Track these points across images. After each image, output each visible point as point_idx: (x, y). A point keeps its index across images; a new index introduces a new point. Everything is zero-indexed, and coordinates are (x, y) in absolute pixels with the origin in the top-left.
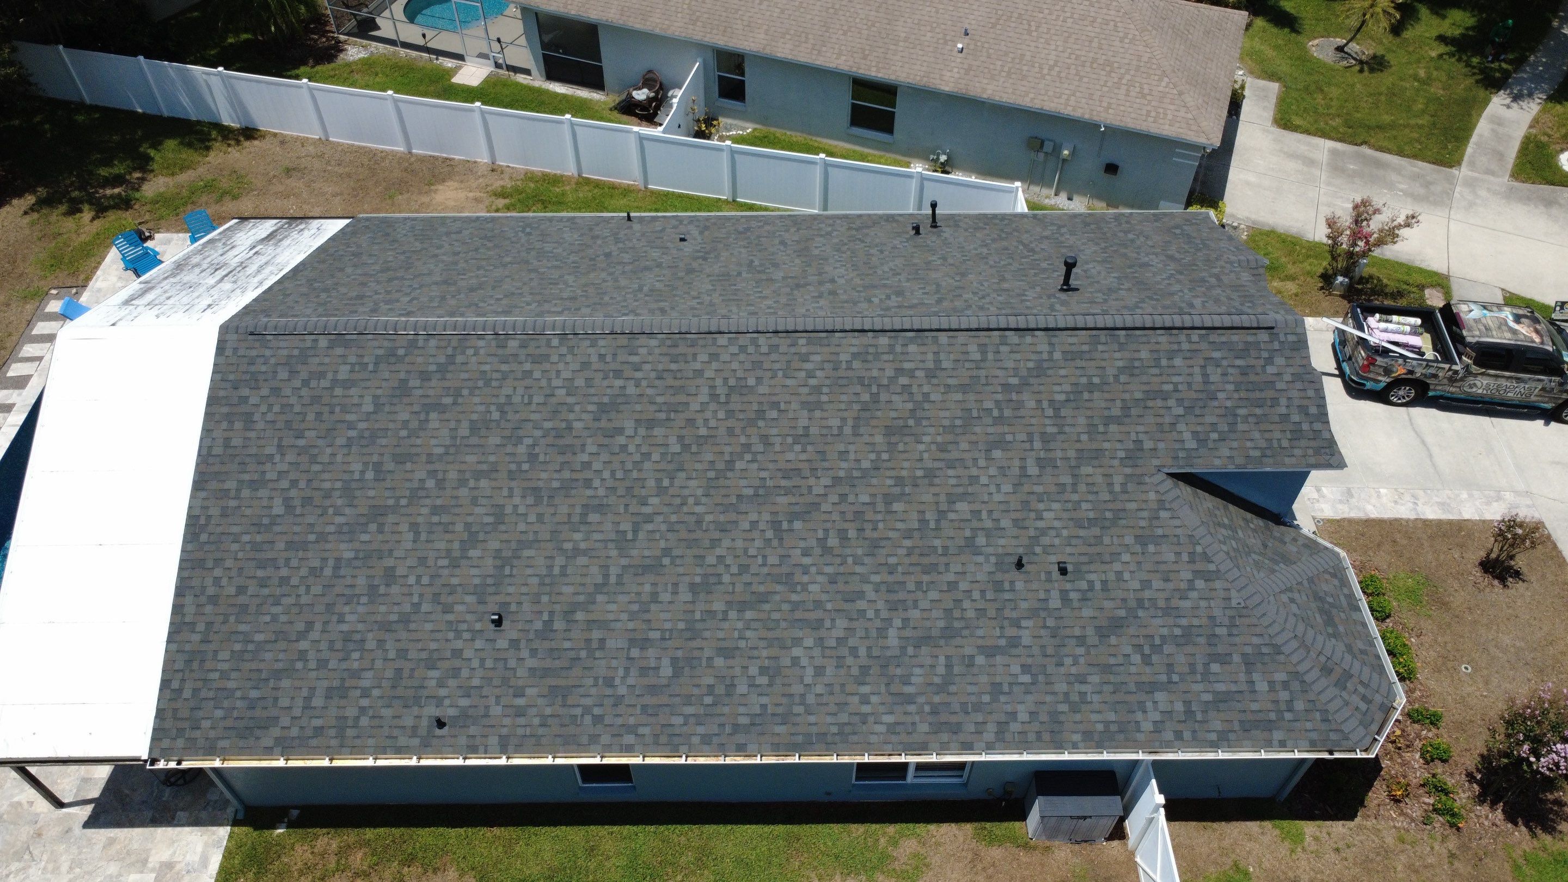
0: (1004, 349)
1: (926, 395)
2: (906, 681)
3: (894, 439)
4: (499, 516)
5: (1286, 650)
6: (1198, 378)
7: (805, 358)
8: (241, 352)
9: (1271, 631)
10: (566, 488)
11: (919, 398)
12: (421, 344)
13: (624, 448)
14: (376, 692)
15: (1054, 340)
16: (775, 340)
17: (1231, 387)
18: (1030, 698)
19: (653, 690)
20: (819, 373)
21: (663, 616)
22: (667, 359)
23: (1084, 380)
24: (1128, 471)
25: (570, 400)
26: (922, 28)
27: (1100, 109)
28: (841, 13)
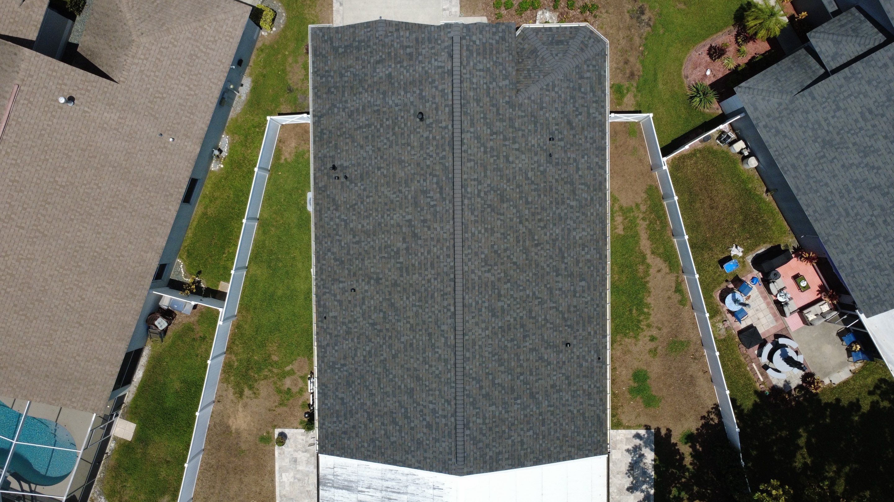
1: (489, 185)
2: (586, 199)
3: (505, 200)
4: (532, 350)
5: (577, 63)
6: (482, 73)
7: (473, 234)
8: (472, 464)
9: (572, 67)
10: (522, 326)
12: (468, 392)
13: (509, 305)
14: (590, 383)
16: (466, 246)
17: (485, 61)
18: (592, 157)
19: (589, 288)
21: (566, 286)
22: (474, 291)
23: (482, 120)
24: (517, 109)
25: (490, 329)
26: (153, 160)
27: (221, 66)
28: (136, 208)
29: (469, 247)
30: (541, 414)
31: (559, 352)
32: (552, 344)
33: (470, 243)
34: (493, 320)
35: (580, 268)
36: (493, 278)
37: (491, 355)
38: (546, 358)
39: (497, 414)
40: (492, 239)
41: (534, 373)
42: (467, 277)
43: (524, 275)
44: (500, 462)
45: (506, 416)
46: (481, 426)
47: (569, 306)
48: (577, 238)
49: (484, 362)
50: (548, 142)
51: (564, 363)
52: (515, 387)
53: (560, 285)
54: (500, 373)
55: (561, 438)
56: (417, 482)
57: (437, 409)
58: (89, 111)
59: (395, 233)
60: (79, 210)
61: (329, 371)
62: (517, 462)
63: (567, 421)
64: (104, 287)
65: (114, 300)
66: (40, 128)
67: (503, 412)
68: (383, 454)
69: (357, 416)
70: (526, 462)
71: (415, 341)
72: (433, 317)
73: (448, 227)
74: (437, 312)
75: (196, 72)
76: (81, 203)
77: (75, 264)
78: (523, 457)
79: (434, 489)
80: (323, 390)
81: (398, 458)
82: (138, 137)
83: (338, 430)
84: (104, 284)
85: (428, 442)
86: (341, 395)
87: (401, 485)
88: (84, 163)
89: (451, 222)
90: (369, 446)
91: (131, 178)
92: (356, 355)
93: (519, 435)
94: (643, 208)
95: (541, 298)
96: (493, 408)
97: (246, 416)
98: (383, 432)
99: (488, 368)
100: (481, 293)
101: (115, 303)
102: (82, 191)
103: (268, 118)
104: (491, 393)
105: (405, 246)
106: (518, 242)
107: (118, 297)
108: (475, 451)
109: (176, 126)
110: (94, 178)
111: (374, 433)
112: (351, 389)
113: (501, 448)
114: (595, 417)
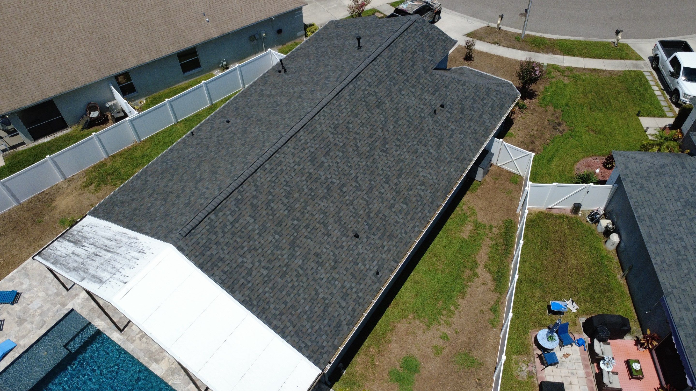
0: (376, 67)
1: (375, 92)
2: (446, 159)
6: (416, 43)
7: (340, 106)
8: (190, 244)
9: (484, 86)
10: (329, 189)
11: (374, 94)
12: (242, 190)
13: (329, 165)
15: (383, 56)
16: (328, 107)
17: (423, 40)
18: (468, 139)
19: (407, 214)
20: (348, 107)
21: (388, 195)
22: (310, 134)
24: (428, 74)
26: (188, 22)
27: (268, 13)
28: (154, 34)
30: (287, 266)
31: (344, 235)
32: (343, 223)
34: (309, 164)
35: (408, 194)
36: (332, 140)
37: (284, 183)
38: (329, 228)
39: (250, 228)
41: (309, 230)
42: (313, 123)
43: (359, 159)
44: (215, 268)
45: (256, 237)
47: (379, 211)
48: (421, 174)
49: (274, 182)
50: (438, 106)
51: (343, 247)
52: (284, 224)
53: (383, 191)
54: (280, 202)
55: (289, 305)
56: (133, 244)
57: (206, 193)
59: (287, 96)
60: (125, 12)
61: (159, 164)
62: (230, 283)
63: (306, 296)
64: (90, 54)
65: (87, 63)
67: (257, 232)
68: (131, 220)
69: (144, 193)
70: (237, 292)
71: (237, 151)
72: (266, 138)
74: (272, 135)
75: (252, 6)
76: (130, 10)
77: (91, 32)
78: (238, 285)
79: (139, 252)
81: (138, 224)
82: (192, 7)
83: (120, 200)
84: (92, 52)
85: (174, 215)
86: (149, 179)
87: (118, 245)
90: (129, 213)
91: (167, 20)
92: (188, 156)
93: (253, 263)
94: (495, 231)
95: (360, 184)
96: (251, 221)
97: (72, 201)
98: (150, 205)
99: (274, 189)
100: (315, 141)
101: (86, 65)
103: (270, 49)
104: (259, 208)
105: (287, 102)
106: (371, 137)
107: (91, 64)
109: (217, 18)
110: (150, 6)
111: (142, 205)
112: (160, 176)
113: (227, 257)
114: (337, 320)
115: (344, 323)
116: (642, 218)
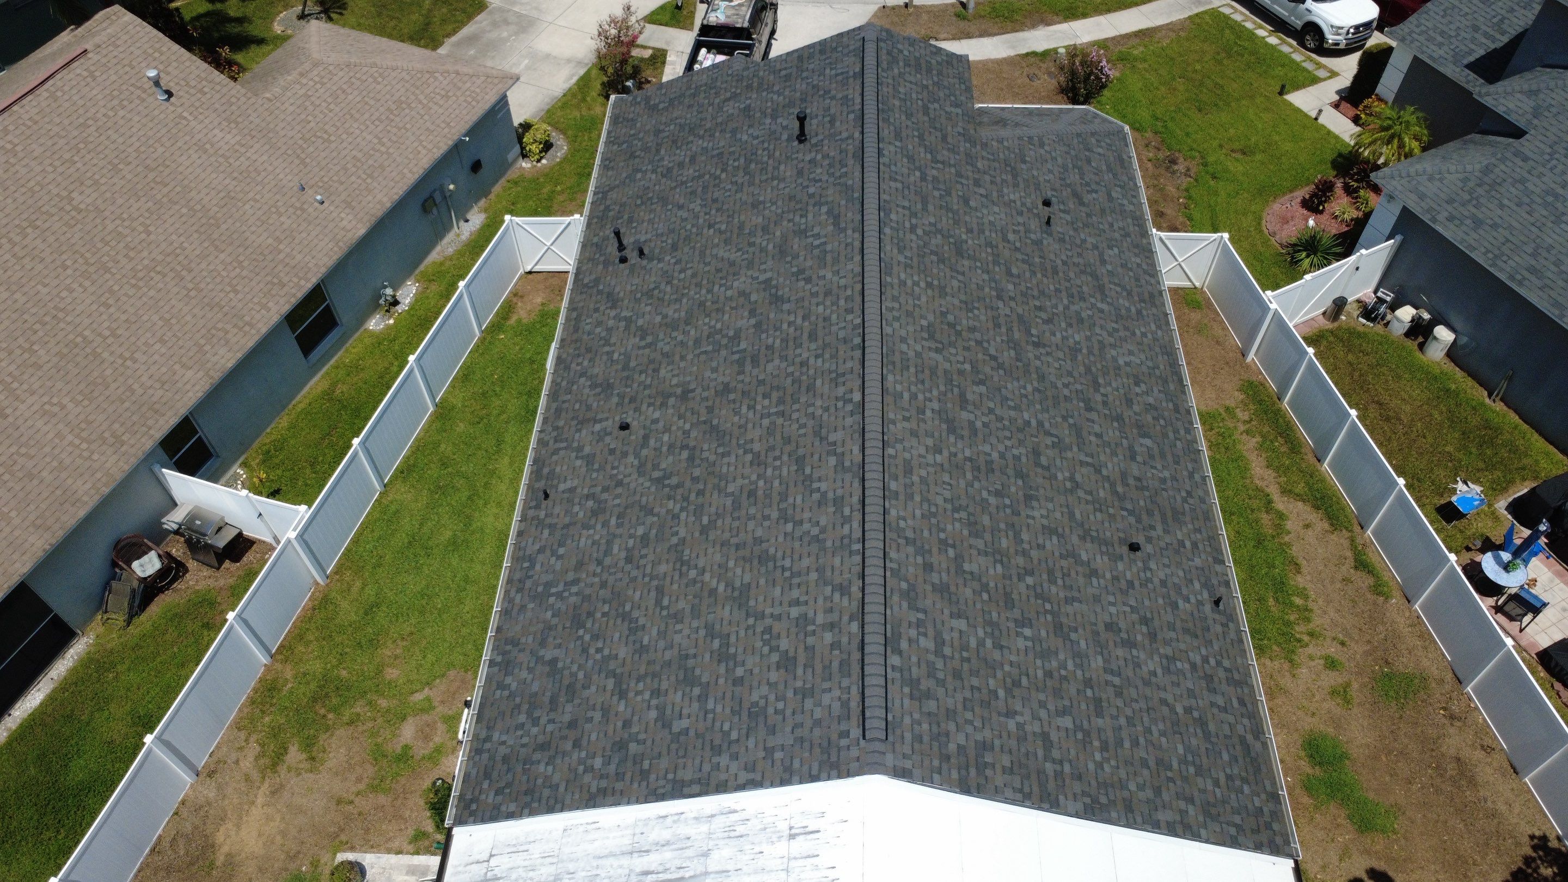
0: (894, 168)
1: (931, 224)
2: (1128, 309)
3: (966, 255)
4: (1048, 530)
6: (914, 86)
7: (903, 283)
9: (1069, 132)
10: (1021, 475)
11: (933, 229)
13: (985, 425)
14: (1203, 651)
16: (889, 295)
17: (919, 76)
19: (1162, 454)
20: (916, 278)
21: (1110, 432)
22: (906, 373)
23: (916, 139)
24: (979, 147)
25: (946, 453)
26: (271, 221)
27: (446, 130)
28: (202, 285)
29: (895, 299)
30: (1088, 683)
31: (1114, 558)
32: (1094, 534)
33: (896, 293)
34: (952, 439)
36: (947, 366)
37: (949, 506)
38: (1084, 558)
39: (973, 643)
40: (943, 302)
41: (1060, 582)
42: (890, 344)
43: (1016, 384)
44: (989, 773)
45: (997, 655)
46: (931, 657)
47: (1123, 475)
49: (934, 515)
50: (1040, 206)
51: (1132, 584)
52: (1015, 596)
53: (1097, 428)
54: (974, 552)
55: (1152, 763)
56: (740, 829)
57: (811, 614)
58: (190, 118)
59: (732, 308)
60: (88, 255)
61: (531, 606)
62: (1036, 791)
64: (63, 407)
65: (70, 437)
66: (89, 115)
67: (989, 643)
68: (644, 774)
69: (586, 693)
70: (1061, 799)
71: (761, 483)
72: (811, 423)
73: (849, 267)
74: (819, 412)
75: (401, 125)
76: (100, 245)
77: (27, 346)
78: (1051, 780)
79: (792, 837)
80: (504, 653)
81: (687, 775)
82: (259, 179)
83: (523, 746)
84: (65, 401)
85: (780, 705)
86: (548, 654)
87: (689, 853)
88: (139, 186)
89: (858, 258)
90: (607, 762)
91: (215, 236)
92: (607, 552)
93: (1035, 717)
94: (1243, 415)
95: (1056, 436)
96: (962, 624)
97: (269, 818)
98: (653, 714)
99: (944, 531)
100: (923, 382)
101: (71, 444)
102: (111, 227)
103: (507, 217)
104: (953, 589)
105: (753, 321)
106: (997, 326)
107: (84, 434)
108: (916, 716)
109: (336, 185)
110: (147, 215)
111: (627, 724)
112: (581, 632)
113: (987, 734)
114: (1236, 740)
115: (1249, 737)
116: (1518, 277)
